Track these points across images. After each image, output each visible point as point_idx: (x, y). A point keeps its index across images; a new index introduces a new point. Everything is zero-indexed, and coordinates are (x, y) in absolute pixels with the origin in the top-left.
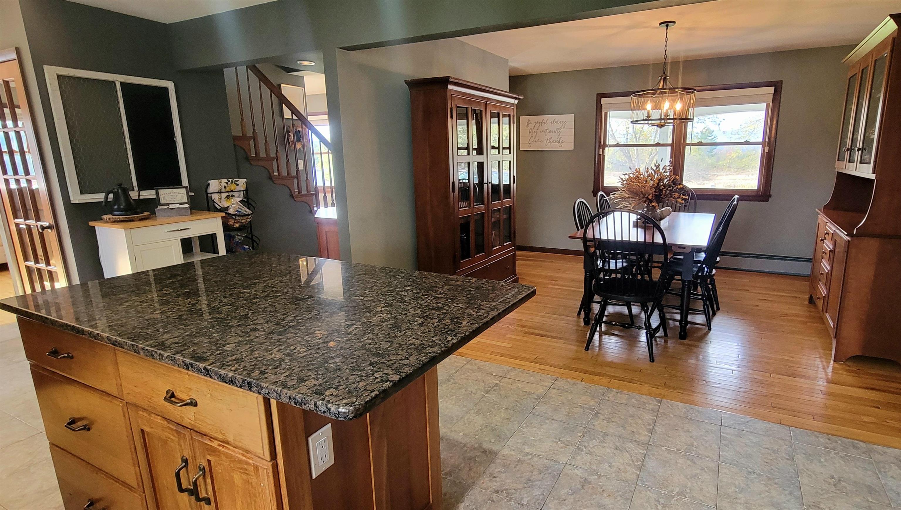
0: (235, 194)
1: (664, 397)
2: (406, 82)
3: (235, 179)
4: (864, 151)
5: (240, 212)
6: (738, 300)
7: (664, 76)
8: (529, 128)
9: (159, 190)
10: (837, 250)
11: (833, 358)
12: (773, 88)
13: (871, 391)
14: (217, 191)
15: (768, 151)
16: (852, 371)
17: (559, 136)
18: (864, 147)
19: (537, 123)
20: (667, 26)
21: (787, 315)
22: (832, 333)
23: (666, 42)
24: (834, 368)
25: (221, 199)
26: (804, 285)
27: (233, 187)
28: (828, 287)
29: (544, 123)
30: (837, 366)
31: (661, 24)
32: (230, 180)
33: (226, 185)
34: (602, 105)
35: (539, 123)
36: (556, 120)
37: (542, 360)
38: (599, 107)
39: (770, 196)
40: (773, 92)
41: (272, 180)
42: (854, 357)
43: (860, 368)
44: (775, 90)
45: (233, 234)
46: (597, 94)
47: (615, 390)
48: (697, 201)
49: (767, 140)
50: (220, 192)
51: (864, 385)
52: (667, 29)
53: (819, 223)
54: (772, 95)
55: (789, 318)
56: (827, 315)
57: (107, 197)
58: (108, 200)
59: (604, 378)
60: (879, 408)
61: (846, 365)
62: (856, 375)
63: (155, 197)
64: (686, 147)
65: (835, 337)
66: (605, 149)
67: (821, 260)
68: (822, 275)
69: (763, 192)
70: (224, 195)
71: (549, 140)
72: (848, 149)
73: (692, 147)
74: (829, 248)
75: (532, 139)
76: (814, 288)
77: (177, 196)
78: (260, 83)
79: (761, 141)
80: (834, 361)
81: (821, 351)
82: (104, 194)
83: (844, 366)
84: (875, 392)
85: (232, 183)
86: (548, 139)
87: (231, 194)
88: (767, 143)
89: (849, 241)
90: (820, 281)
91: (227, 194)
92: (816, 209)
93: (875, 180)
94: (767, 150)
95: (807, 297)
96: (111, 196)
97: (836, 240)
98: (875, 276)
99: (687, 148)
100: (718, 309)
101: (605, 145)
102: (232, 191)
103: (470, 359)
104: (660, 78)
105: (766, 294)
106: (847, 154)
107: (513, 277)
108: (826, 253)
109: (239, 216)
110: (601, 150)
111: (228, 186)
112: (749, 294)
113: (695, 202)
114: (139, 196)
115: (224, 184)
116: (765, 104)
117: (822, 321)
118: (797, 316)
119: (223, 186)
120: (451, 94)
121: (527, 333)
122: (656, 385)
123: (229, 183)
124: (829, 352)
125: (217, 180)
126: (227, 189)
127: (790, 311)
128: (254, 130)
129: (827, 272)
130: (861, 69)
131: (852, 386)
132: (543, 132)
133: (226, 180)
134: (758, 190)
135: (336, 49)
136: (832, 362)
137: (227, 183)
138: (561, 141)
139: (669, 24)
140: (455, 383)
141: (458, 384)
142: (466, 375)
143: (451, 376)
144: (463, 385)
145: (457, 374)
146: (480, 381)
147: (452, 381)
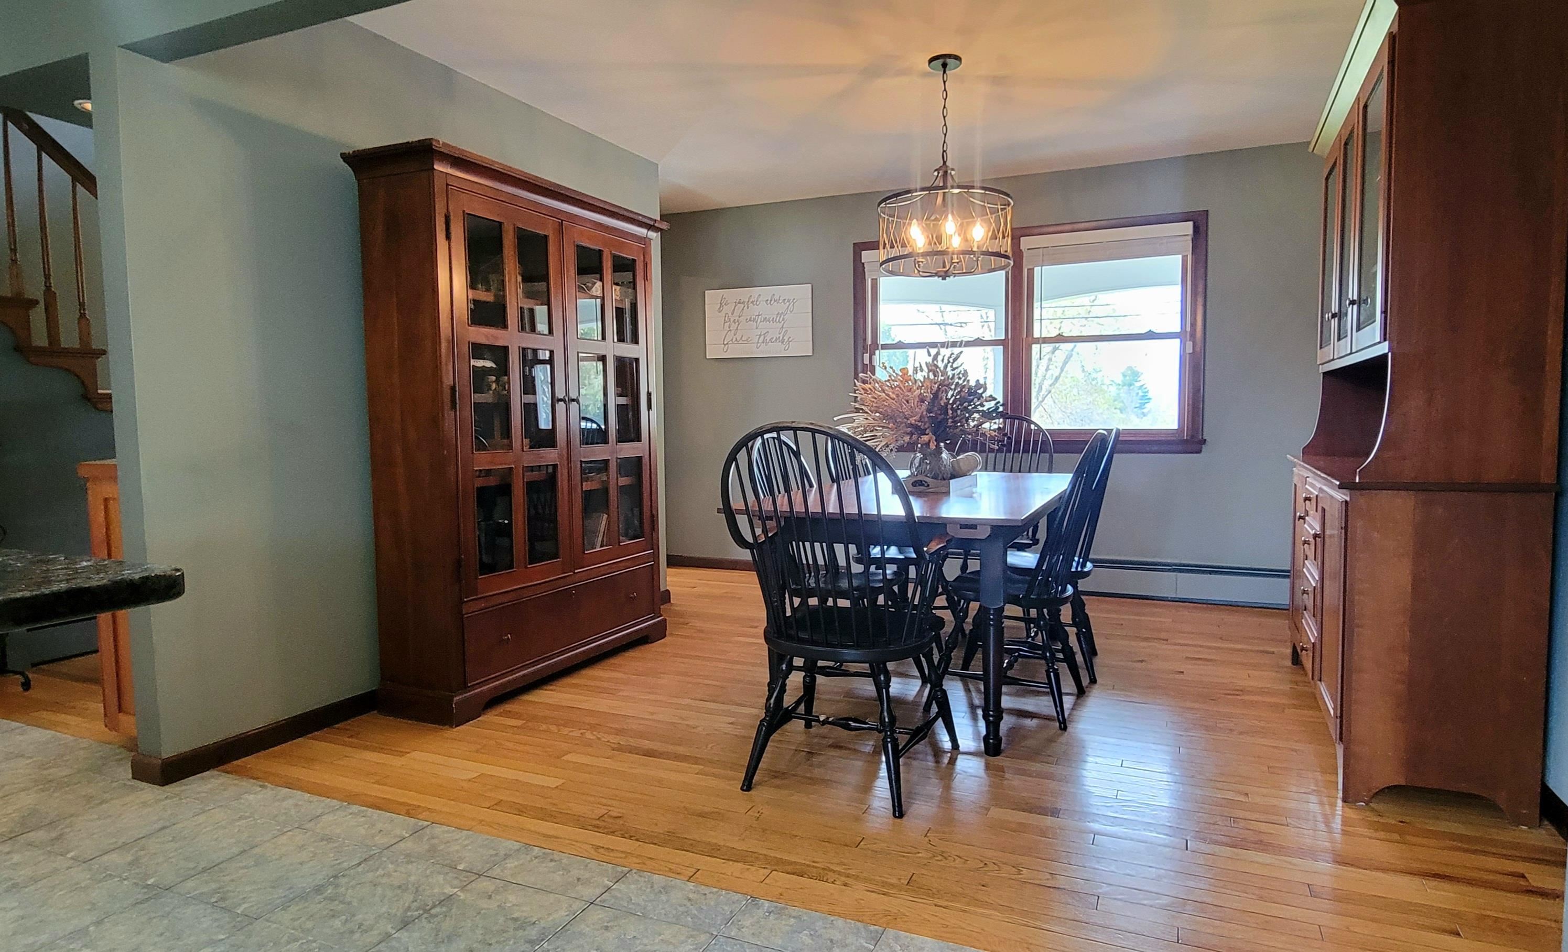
1: (892, 919)
2: (345, 157)
4: (1363, 305)
6: (1142, 661)
7: (944, 169)
8: (723, 314)
10: (1328, 532)
11: (1340, 794)
12: (1191, 223)
13: (1434, 883)
15: (1191, 351)
16: (1386, 828)
17: (782, 327)
18: (1363, 297)
19: (739, 303)
20: (944, 66)
21: (1243, 691)
22: (1334, 731)
23: (945, 100)
24: (1345, 822)
26: (1281, 624)
28: (1319, 620)
29: (752, 302)
30: (1352, 814)
31: (931, 60)
34: (863, 264)
35: (743, 303)
36: (776, 297)
37: (618, 821)
38: (859, 271)
39: (1204, 441)
40: (1190, 231)
41: (89, 400)
42: (1390, 788)
43: (1407, 819)
44: (1196, 229)
46: (854, 244)
47: (767, 904)
48: (1055, 455)
49: (1188, 329)
51: (1415, 865)
52: (944, 72)
53: (1295, 485)
54: (1190, 238)
55: (1246, 698)
56: (1323, 687)
59: (753, 869)
60: (1459, 934)
61: (1373, 810)
62: (1396, 837)
64: (1034, 346)
65: (1341, 739)
66: (874, 354)
67: (1304, 562)
68: (1305, 595)
69: (1189, 433)
71: (762, 337)
72: (1334, 316)
73: (1043, 345)
74: (1313, 528)
75: (730, 336)
76: (1297, 627)
78: (74, 187)
79: (1178, 330)
80: (1345, 800)
81: (1318, 775)
83: (1368, 813)
84: (1446, 885)
86: (760, 335)
88: (1188, 334)
89: (1346, 502)
90: (1305, 610)
92: (1288, 456)
93: (1390, 354)
94: (1189, 349)
95: (1289, 651)
97: (1324, 510)
98: (1416, 582)
99: (1035, 348)
100: (1093, 681)
101: (875, 346)
103: (426, 823)
104: (936, 173)
105: (1201, 646)
106: (1334, 323)
107: (652, 618)
108: (1309, 544)
110: (867, 356)
112: (1169, 647)
113: (1051, 456)
116: (1180, 256)
117: (1314, 701)
118: (1262, 692)
120: (447, 185)
121: (620, 749)
122: (884, 884)
124: (1332, 778)
127: (1252, 684)
128: (48, 288)
129: (1314, 585)
130: (1343, 143)
131: (1384, 870)
132: (750, 320)
134: (1180, 430)
135: (117, 49)
136: (1340, 803)
138: (786, 338)
139: (948, 61)
140: (331, 899)
141: (337, 902)
142: (380, 872)
143: (336, 877)
144: (350, 903)
145: (360, 869)
146: (407, 889)
147: (329, 892)
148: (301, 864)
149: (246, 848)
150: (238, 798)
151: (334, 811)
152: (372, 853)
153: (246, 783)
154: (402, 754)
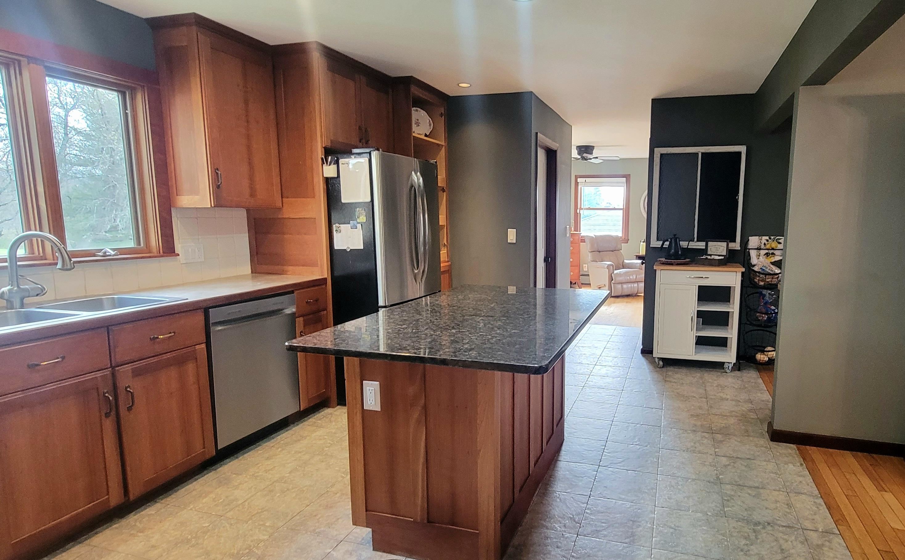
0: (775, 252)
3: (778, 237)
5: (764, 270)
9: (709, 242)
14: (756, 247)
25: (759, 256)
27: (774, 245)
32: (772, 237)
33: (766, 243)
45: (764, 293)
50: (759, 249)
57: (663, 244)
58: (664, 246)
63: (704, 248)
70: (763, 252)
77: (719, 248)
82: (662, 242)
85: (773, 241)
87: (771, 252)
91: (767, 251)
96: (667, 243)
102: (773, 249)
103: (837, 532)
109: (763, 274)
111: (768, 244)
114: (688, 246)
115: (764, 241)
119: (763, 244)
123: (770, 240)
125: (758, 237)
126: (768, 246)
133: (767, 238)
137: (767, 241)
140: (755, 531)
141: (754, 534)
142: (786, 537)
143: (769, 524)
144: (757, 539)
145: (781, 529)
146: (783, 553)
147: (758, 528)
148: (766, 508)
149: (760, 487)
150: (786, 463)
151: (811, 495)
152: (796, 526)
153: (798, 460)
154: (881, 489)
